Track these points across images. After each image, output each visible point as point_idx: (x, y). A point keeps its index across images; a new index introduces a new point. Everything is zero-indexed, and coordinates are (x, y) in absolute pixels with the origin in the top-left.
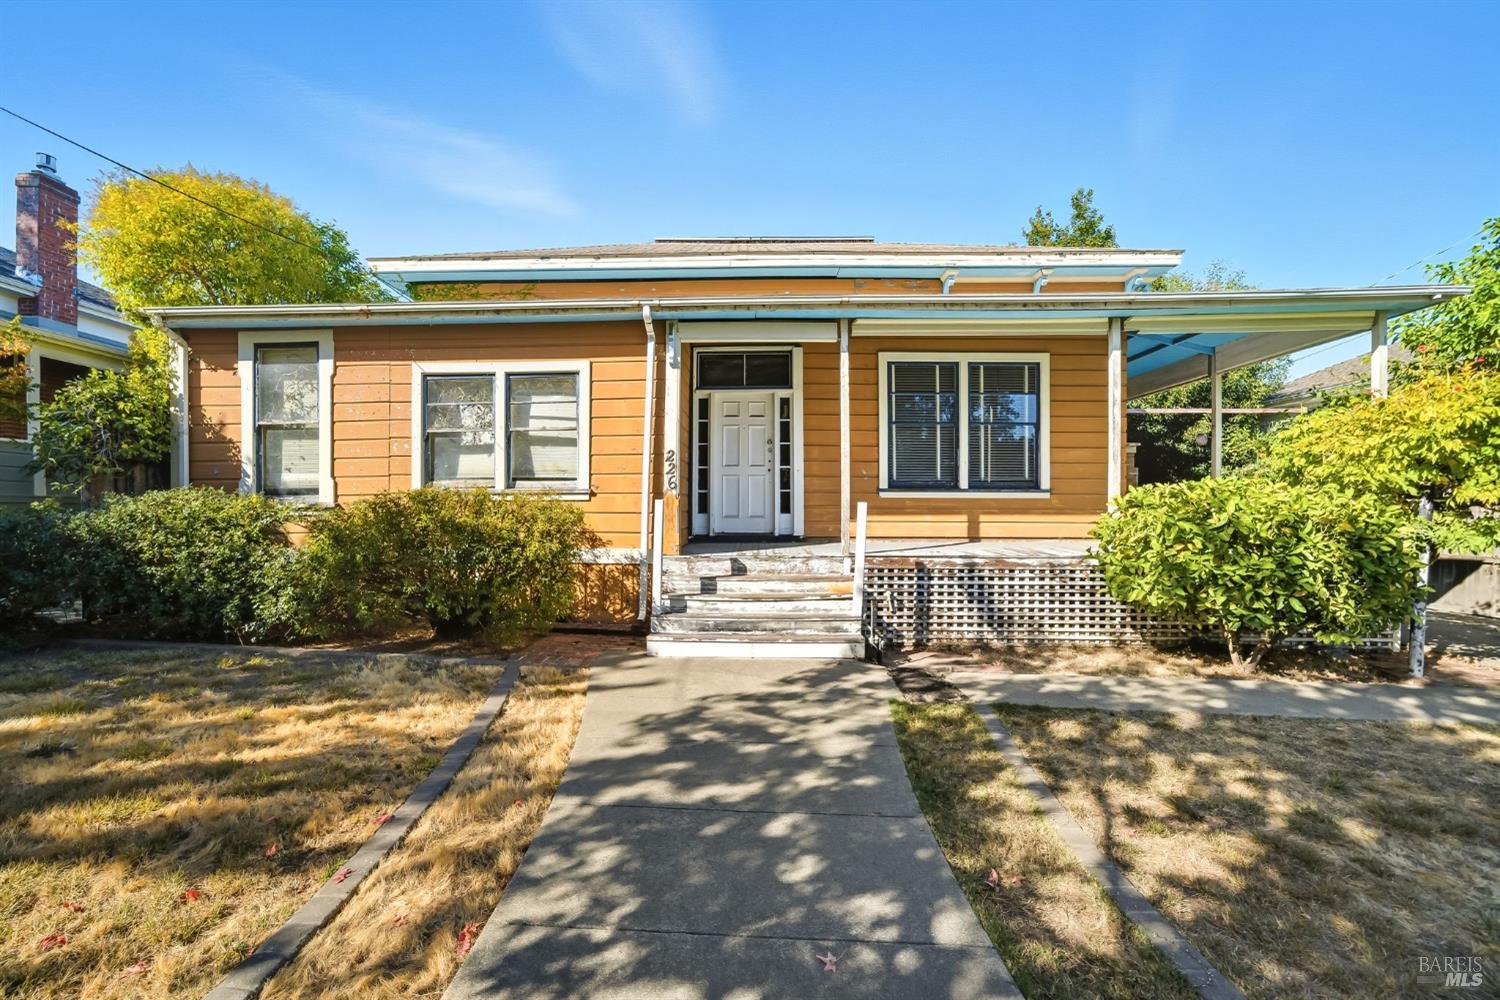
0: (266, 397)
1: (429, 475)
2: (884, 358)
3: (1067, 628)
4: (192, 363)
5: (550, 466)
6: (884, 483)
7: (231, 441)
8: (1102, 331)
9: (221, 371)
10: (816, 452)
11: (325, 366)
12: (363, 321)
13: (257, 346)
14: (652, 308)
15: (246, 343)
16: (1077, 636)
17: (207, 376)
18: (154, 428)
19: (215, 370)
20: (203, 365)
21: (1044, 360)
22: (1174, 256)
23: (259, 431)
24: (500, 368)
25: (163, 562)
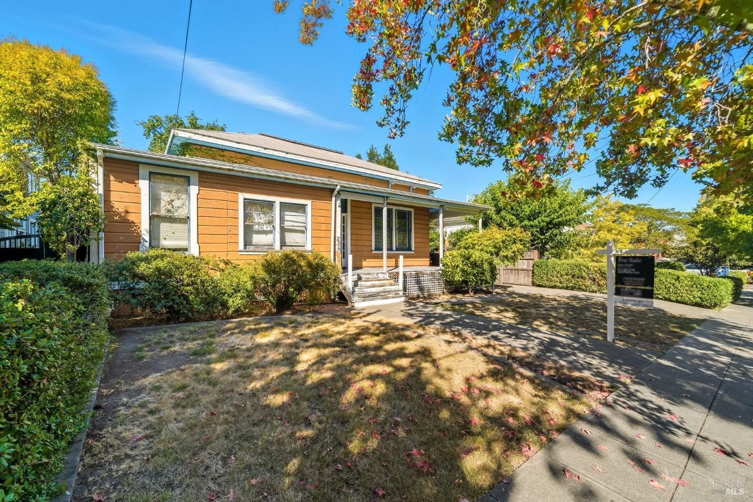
4: (106, 177)
5: (292, 241)
6: (373, 249)
7: (133, 222)
9: (124, 183)
10: (354, 237)
11: (194, 189)
13: (151, 173)
14: (341, 186)
15: (143, 171)
17: (114, 184)
19: (121, 182)
20: (112, 178)
24: (278, 200)
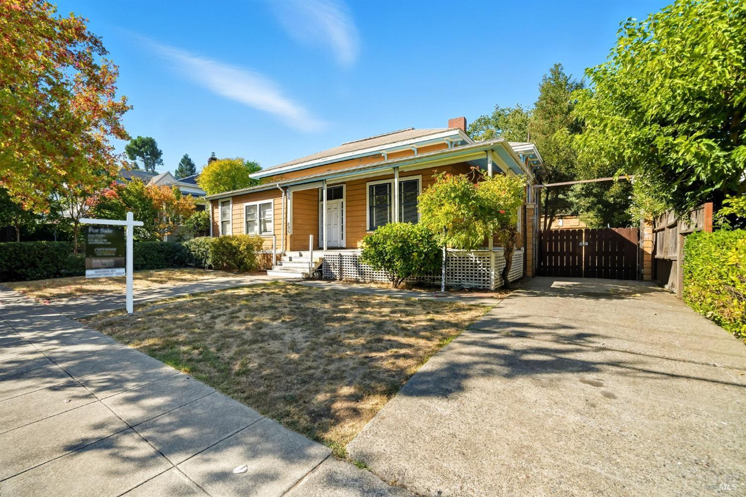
0: (224, 214)
1: (247, 232)
2: (368, 184)
3: (380, 276)
4: (213, 208)
6: (368, 228)
7: (218, 225)
8: (392, 172)
9: (217, 209)
10: (349, 219)
11: (231, 205)
12: (242, 193)
13: (222, 202)
14: (279, 184)
15: (220, 202)
16: (383, 279)
17: (215, 210)
18: (205, 224)
21: (420, 177)
22: (455, 131)
23: (222, 222)
24: (258, 203)
25: (194, 251)
